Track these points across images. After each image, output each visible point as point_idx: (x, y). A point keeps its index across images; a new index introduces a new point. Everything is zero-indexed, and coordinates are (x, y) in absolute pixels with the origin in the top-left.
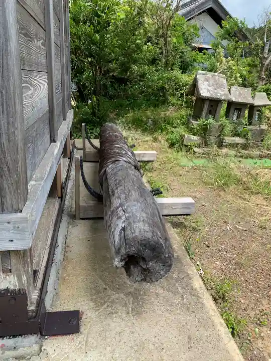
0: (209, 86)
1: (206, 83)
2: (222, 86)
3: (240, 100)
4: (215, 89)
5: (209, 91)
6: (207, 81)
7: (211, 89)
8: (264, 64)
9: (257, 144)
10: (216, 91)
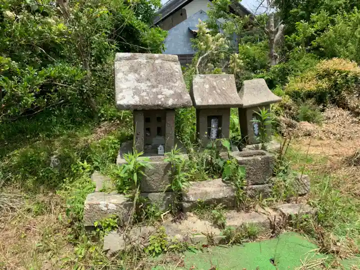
0: (138, 81)
1: (132, 76)
2: (169, 78)
3: (211, 102)
4: (153, 87)
5: (137, 92)
6: (136, 71)
7: (143, 88)
8: (273, 40)
9: (262, 191)
10: (154, 90)
